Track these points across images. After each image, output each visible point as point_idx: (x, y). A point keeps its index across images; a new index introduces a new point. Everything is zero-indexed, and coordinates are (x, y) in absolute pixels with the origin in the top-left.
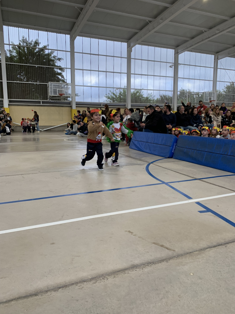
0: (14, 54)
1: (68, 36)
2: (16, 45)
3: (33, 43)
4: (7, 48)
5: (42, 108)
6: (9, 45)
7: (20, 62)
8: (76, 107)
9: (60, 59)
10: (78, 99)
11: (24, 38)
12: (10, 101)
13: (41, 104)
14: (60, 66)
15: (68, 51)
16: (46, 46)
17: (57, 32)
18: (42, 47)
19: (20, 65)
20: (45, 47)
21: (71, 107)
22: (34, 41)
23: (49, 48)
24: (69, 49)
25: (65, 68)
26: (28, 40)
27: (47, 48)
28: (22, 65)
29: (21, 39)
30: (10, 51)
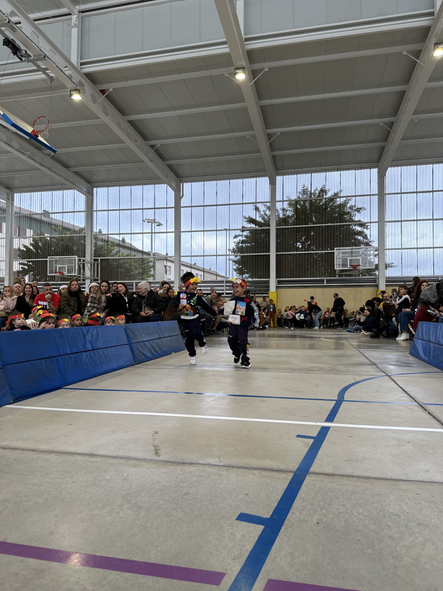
0: (290, 213)
1: (375, 171)
2: (293, 200)
3: (317, 192)
4: (279, 206)
5: (326, 290)
6: (283, 201)
7: (297, 223)
8: (387, 286)
9: (360, 209)
10: (390, 273)
11: (305, 188)
12: (279, 282)
13: (325, 284)
14: (359, 221)
15: (373, 195)
16: (338, 193)
17: (356, 169)
18: (330, 195)
19: (296, 228)
20: (336, 195)
21: (377, 286)
22: (319, 189)
23: (342, 196)
24: (375, 190)
25: (368, 223)
26: (310, 190)
27: (339, 195)
28: (299, 227)
29: (300, 189)
30: (283, 209)
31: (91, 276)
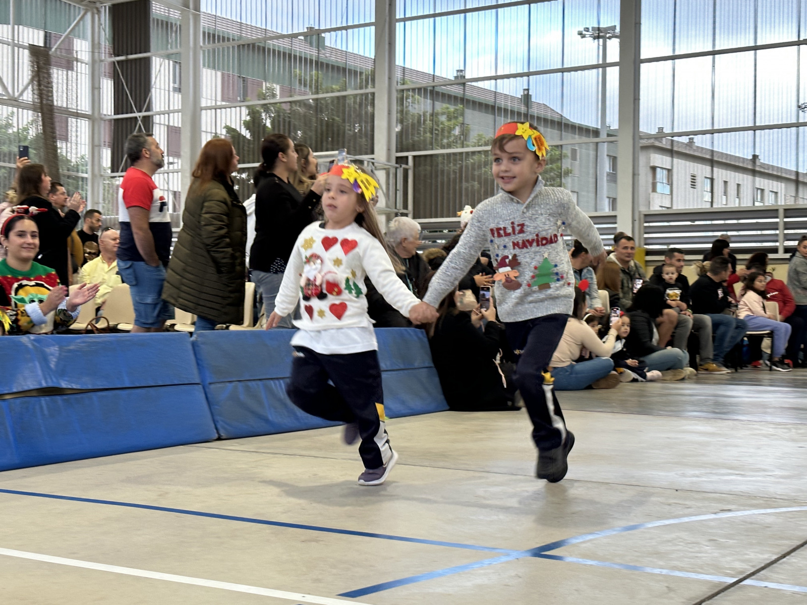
31: (387, 206)
